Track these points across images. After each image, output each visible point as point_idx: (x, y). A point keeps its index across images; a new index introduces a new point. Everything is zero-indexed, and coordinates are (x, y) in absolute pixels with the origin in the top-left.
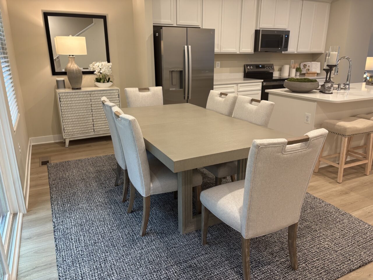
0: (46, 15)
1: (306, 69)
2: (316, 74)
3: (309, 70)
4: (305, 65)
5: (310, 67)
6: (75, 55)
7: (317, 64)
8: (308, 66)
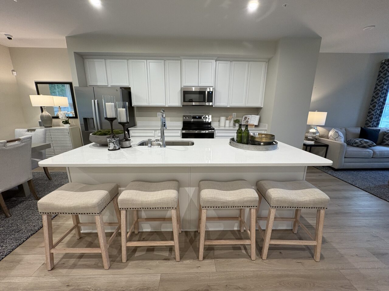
0: (37, 83)
1: (246, 121)
2: (254, 126)
3: (248, 122)
4: (246, 117)
5: (250, 119)
6: (46, 107)
7: (256, 117)
8: (247, 118)
